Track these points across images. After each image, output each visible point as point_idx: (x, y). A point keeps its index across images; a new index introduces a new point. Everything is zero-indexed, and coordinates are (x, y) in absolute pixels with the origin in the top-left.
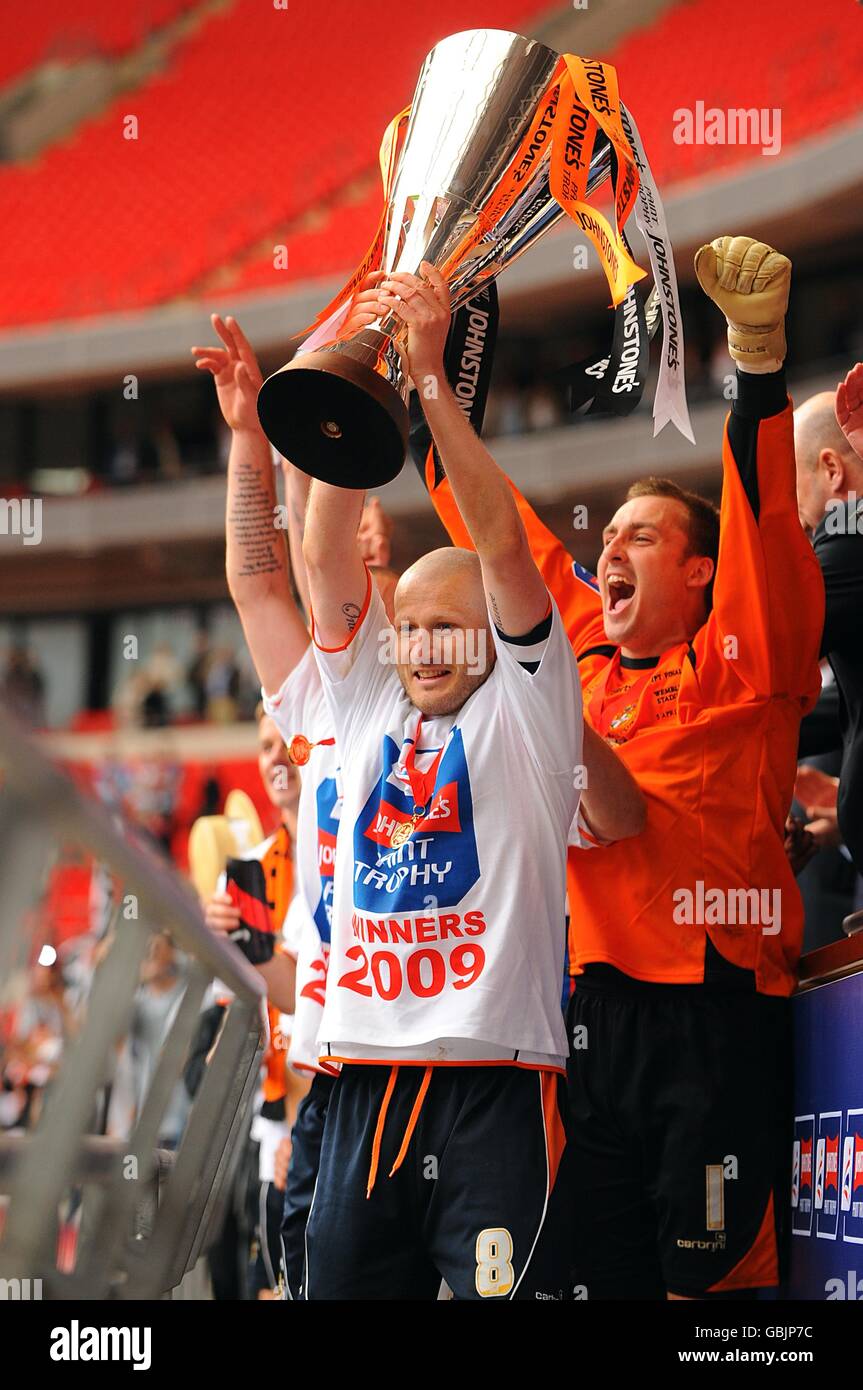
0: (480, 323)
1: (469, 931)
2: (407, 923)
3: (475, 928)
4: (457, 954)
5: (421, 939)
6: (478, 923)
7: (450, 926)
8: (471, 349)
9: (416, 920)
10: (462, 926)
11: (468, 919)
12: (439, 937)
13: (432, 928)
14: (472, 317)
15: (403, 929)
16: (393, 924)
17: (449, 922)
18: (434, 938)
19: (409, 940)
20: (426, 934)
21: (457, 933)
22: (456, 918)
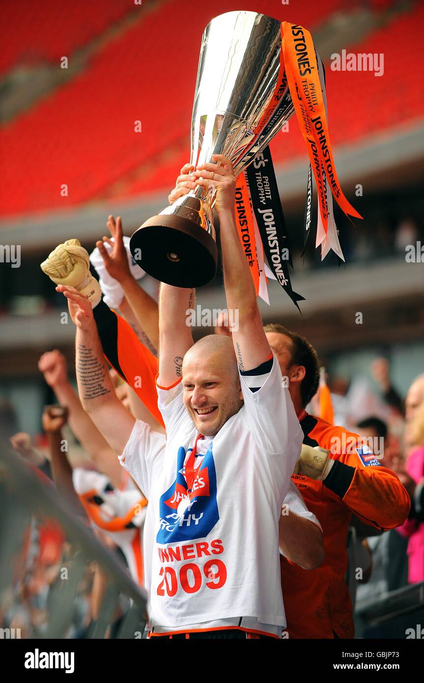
0: (270, 217)
1: (214, 552)
2: (178, 549)
3: (218, 550)
4: (208, 565)
5: (186, 557)
6: (219, 546)
7: (203, 550)
8: (270, 234)
9: (183, 546)
10: (210, 549)
11: (213, 545)
12: (196, 556)
13: (192, 551)
14: (264, 216)
15: (176, 553)
16: (170, 550)
17: (202, 547)
18: (194, 556)
19: (179, 559)
20: (189, 554)
21: (207, 553)
22: (206, 544)
